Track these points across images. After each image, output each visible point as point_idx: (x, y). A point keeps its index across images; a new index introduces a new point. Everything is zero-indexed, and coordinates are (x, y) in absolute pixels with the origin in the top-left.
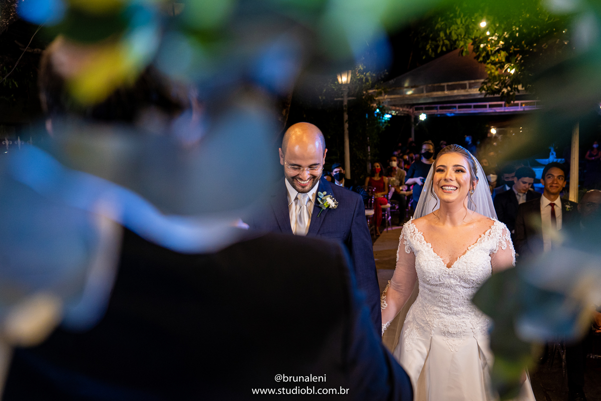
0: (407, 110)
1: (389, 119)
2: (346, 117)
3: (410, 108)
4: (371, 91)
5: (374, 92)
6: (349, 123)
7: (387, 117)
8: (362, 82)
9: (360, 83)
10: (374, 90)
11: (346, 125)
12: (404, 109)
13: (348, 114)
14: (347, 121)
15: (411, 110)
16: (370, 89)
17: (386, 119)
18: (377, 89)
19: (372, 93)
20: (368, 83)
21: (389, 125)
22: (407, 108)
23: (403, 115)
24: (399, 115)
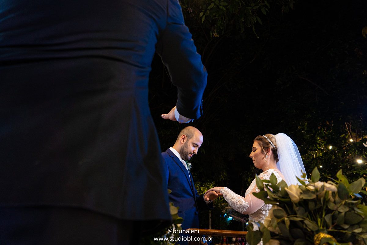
0: (240, 219)
1: (231, 220)
2: (210, 215)
3: (242, 218)
4: (223, 204)
5: (224, 205)
6: (212, 219)
7: (230, 218)
8: (219, 200)
9: (217, 200)
10: (224, 204)
11: (210, 220)
12: (239, 218)
13: (211, 214)
14: (211, 217)
15: (242, 220)
16: (222, 203)
17: (230, 219)
18: (225, 203)
19: (223, 205)
20: (221, 200)
21: (231, 222)
22: (240, 218)
23: (238, 221)
24: (237, 220)
